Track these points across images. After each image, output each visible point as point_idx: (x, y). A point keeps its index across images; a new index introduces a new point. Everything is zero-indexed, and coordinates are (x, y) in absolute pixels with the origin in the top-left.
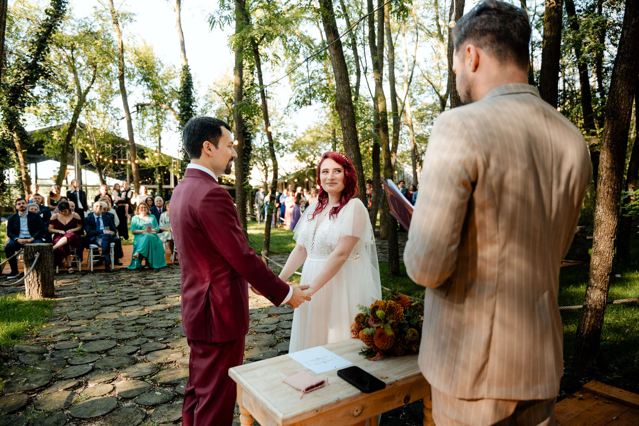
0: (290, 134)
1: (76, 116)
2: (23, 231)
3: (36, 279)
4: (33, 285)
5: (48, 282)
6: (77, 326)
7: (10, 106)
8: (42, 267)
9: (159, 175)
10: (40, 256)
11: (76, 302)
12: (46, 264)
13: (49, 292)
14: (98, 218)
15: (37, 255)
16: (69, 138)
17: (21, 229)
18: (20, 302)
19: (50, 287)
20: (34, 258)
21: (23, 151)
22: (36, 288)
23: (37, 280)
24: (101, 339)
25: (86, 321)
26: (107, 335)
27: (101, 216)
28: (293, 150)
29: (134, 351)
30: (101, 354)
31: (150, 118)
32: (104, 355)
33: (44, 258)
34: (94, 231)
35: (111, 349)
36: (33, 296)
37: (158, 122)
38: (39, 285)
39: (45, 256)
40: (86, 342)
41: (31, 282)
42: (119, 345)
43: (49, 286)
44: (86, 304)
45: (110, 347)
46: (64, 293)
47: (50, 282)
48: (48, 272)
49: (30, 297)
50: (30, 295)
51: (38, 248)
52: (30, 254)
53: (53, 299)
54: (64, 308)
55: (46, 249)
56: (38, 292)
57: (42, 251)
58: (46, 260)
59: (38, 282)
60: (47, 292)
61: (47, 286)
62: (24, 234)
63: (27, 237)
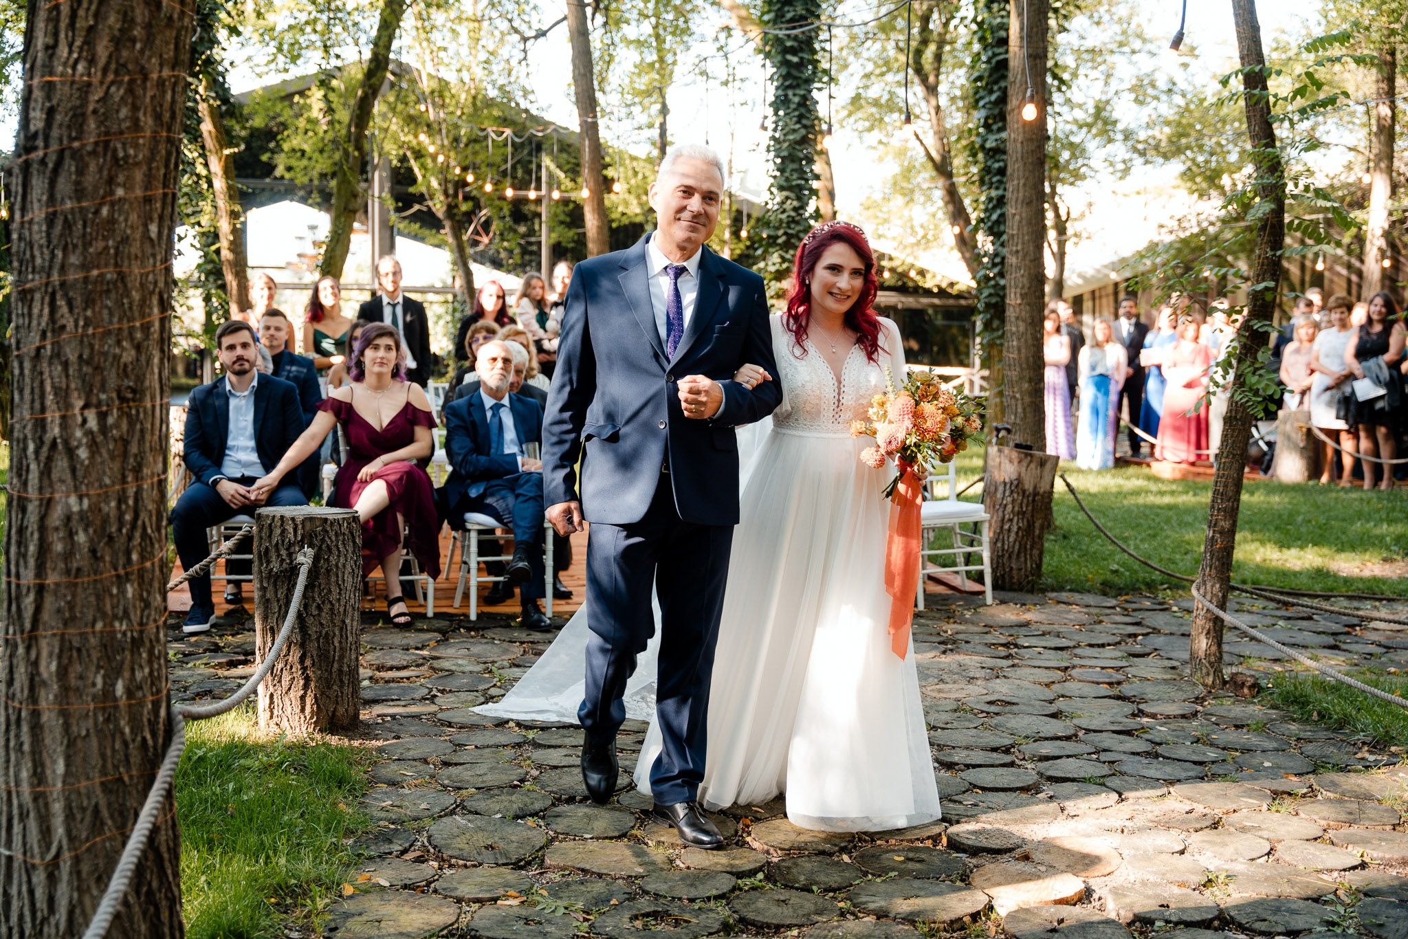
0: (1162, 84)
2: (238, 449)
3: (295, 656)
4: (286, 677)
5: (340, 671)
8: (319, 608)
10: (317, 559)
11: (446, 764)
12: (334, 596)
13: (341, 710)
14: (497, 408)
15: (305, 558)
16: (362, 113)
17: (230, 443)
18: (238, 750)
19: (348, 690)
20: (294, 571)
21: (227, 152)
22: (296, 693)
23: (302, 660)
27: (506, 401)
28: (1173, 150)
33: (328, 571)
34: (483, 459)
36: (285, 725)
38: (307, 680)
39: (333, 559)
41: (279, 666)
46: (393, 717)
47: (345, 669)
48: (341, 629)
49: (274, 728)
50: (275, 719)
51: (308, 524)
52: (278, 550)
53: (356, 743)
54: (406, 791)
55: (336, 535)
56: (303, 710)
57: (323, 540)
58: (333, 579)
59: (304, 669)
60: (334, 712)
61: (335, 687)
62: (239, 462)
63: (248, 473)
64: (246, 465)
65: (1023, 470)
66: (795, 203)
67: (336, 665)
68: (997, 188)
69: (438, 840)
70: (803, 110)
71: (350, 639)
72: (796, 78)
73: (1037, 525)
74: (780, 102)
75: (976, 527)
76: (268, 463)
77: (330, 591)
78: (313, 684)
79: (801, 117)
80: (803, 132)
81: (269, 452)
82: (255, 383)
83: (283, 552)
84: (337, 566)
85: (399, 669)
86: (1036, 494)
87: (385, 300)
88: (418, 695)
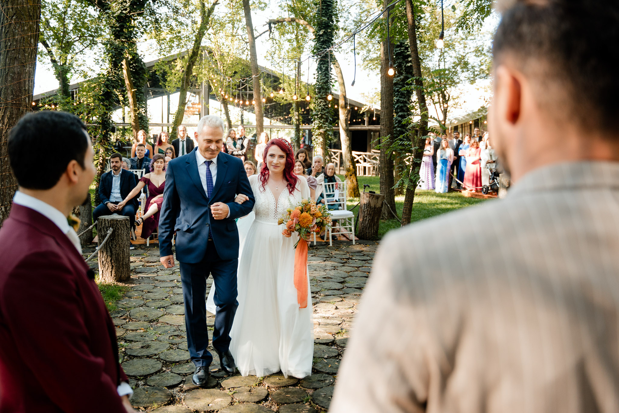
1: (198, 42)
2: (115, 193)
3: (109, 259)
4: (107, 266)
5: (123, 264)
6: (133, 330)
7: (115, 39)
8: (115, 245)
9: (297, 113)
10: (114, 232)
11: (149, 292)
12: (120, 242)
13: (123, 275)
15: (110, 232)
17: (112, 191)
19: (125, 270)
20: (106, 235)
21: (133, 90)
22: (110, 270)
23: (111, 261)
24: (148, 357)
25: (146, 324)
26: (156, 352)
29: (176, 383)
30: (139, 380)
31: (288, 36)
32: (141, 383)
33: (118, 235)
35: (152, 374)
36: (106, 279)
37: (298, 42)
38: (112, 266)
39: (120, 232)
40: (130, 358)
41: (105, 262)
42: (164, 369)
43: (123, 268)
44: (157, 297)
45: (153, 371)
46: (142, 278)
47: (124, 263)
48: (123, 252)
49: (103, 281)
50: (104, 278)
51: (112, 222)
52: (104, 229)
53: (127, 285)
54: (132, 300)
55: (121, 224)
56: (111, 275)
57: (116, 226)
58: (120, 237)
59: (112, 263)
60: (121, 276)
61: (121, 269)
62: (115, 197)
63: (117, 201)
64: (117, 198)
65: (371, 200)
66: (324, 104)
67: (121, 262)
68: (397, 97)
69: (131, 314)
70: (327, 72)
71: (126, 255)
72: (324, 61)
73: (376, 218)
74: (319, 69)
75: (350, 219)
76: (123, 197)
77: (119, 241)
78: (114, 268)
79: (326, 74)
80: (327, 79)
81: (124, 194)
82: (121, 172)
83: (105, 229)
84: (121, 233)
85: (153, 262)
86: (375, 207)
87: (180, 140)
88: (153, 271)
